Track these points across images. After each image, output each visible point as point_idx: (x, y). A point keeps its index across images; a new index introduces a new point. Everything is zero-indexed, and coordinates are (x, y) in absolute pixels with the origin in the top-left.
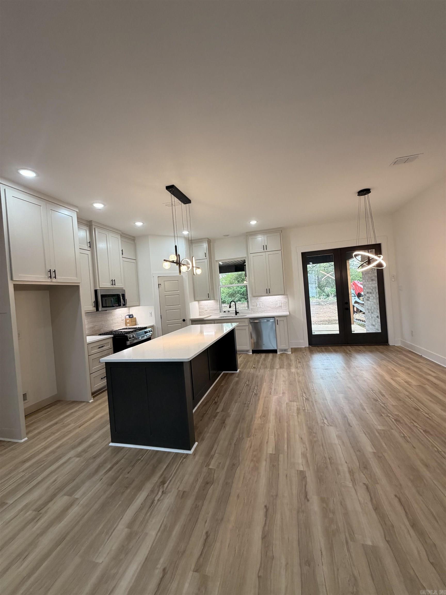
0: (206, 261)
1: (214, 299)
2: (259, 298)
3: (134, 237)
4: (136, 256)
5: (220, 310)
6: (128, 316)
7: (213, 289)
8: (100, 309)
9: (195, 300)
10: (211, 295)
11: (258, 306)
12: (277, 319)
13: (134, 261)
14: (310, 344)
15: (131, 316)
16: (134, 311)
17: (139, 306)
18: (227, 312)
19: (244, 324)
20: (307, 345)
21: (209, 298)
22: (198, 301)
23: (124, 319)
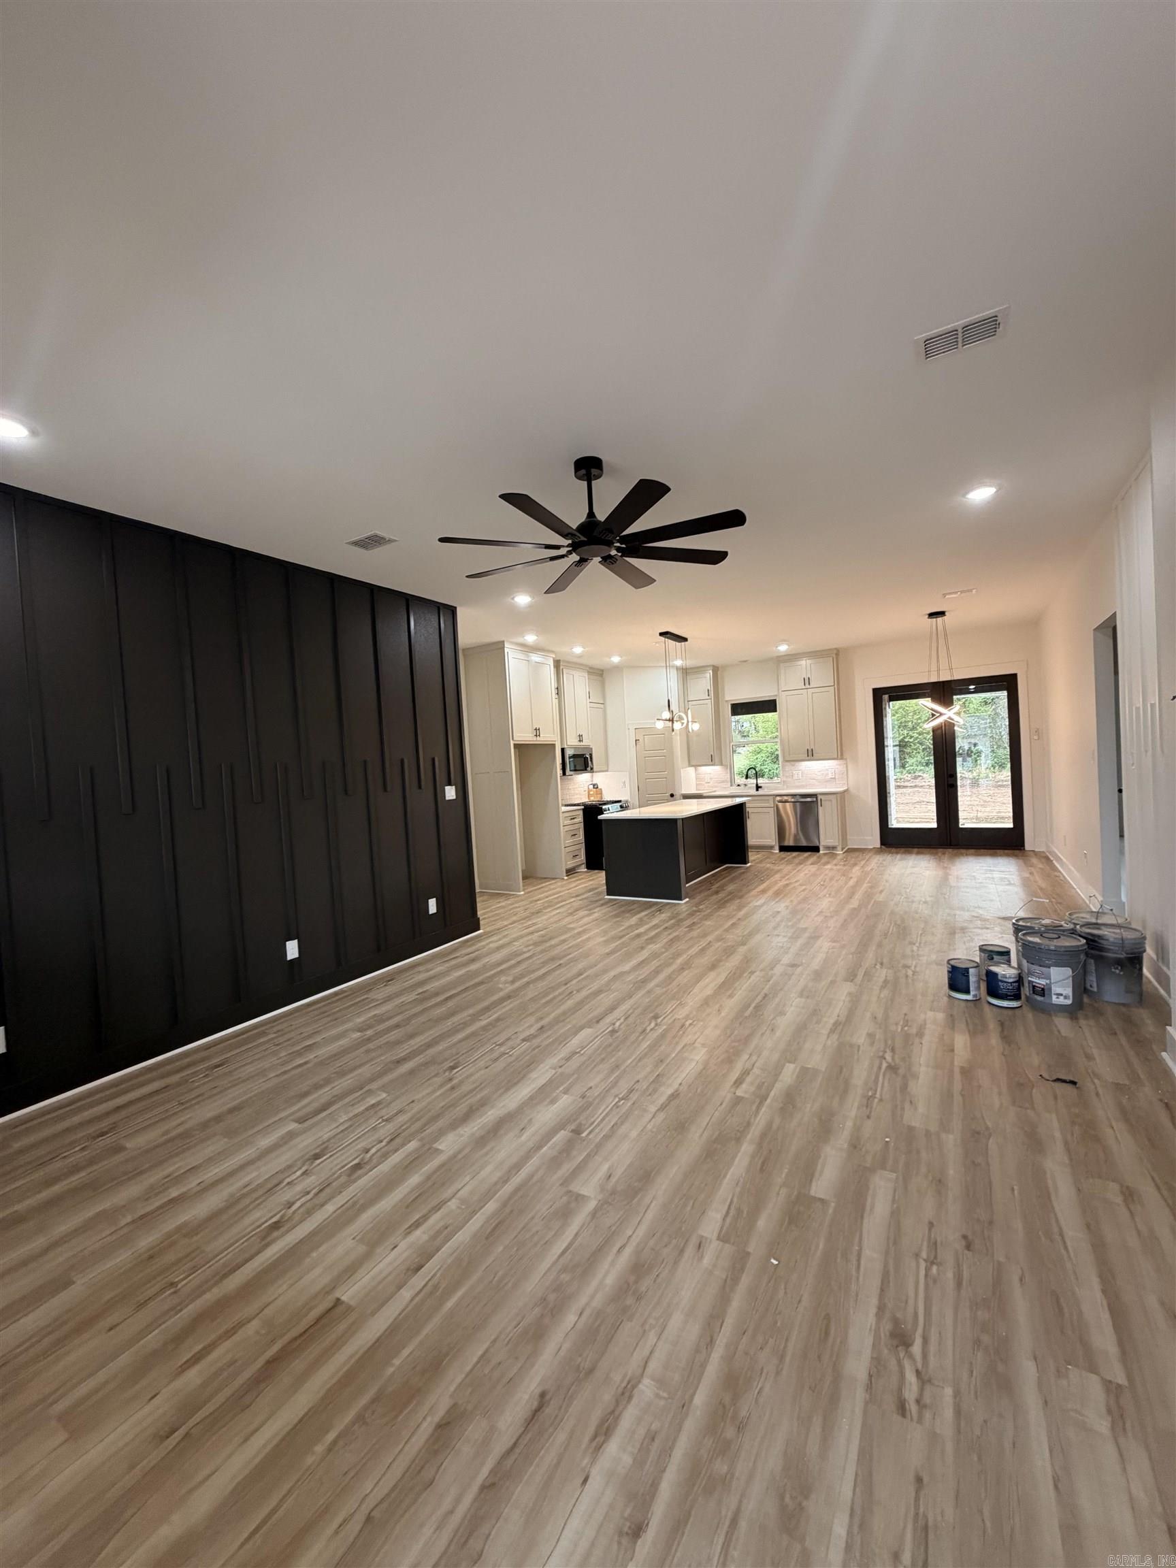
0: (709, 704)
1: (721, 764)
2: (797, 764)
3: (602, 671)
4: (604, 697)
5: (731, 782)
6: (592, 786)
7: (720, 748)
8: (568, 772)
9: (690, 765)
10: (716, 759)
11: (795, 777)
12: (819, 797)
13: (602, 706)
14: (882, 843)
15: (595, 786)
16: (599, 778)
17: (607, 771)
18: (742, 787)
19: (767, 805)
20: (878, 845)
21: (712, 761)
22: (696, 766)
23: (586, 788)
